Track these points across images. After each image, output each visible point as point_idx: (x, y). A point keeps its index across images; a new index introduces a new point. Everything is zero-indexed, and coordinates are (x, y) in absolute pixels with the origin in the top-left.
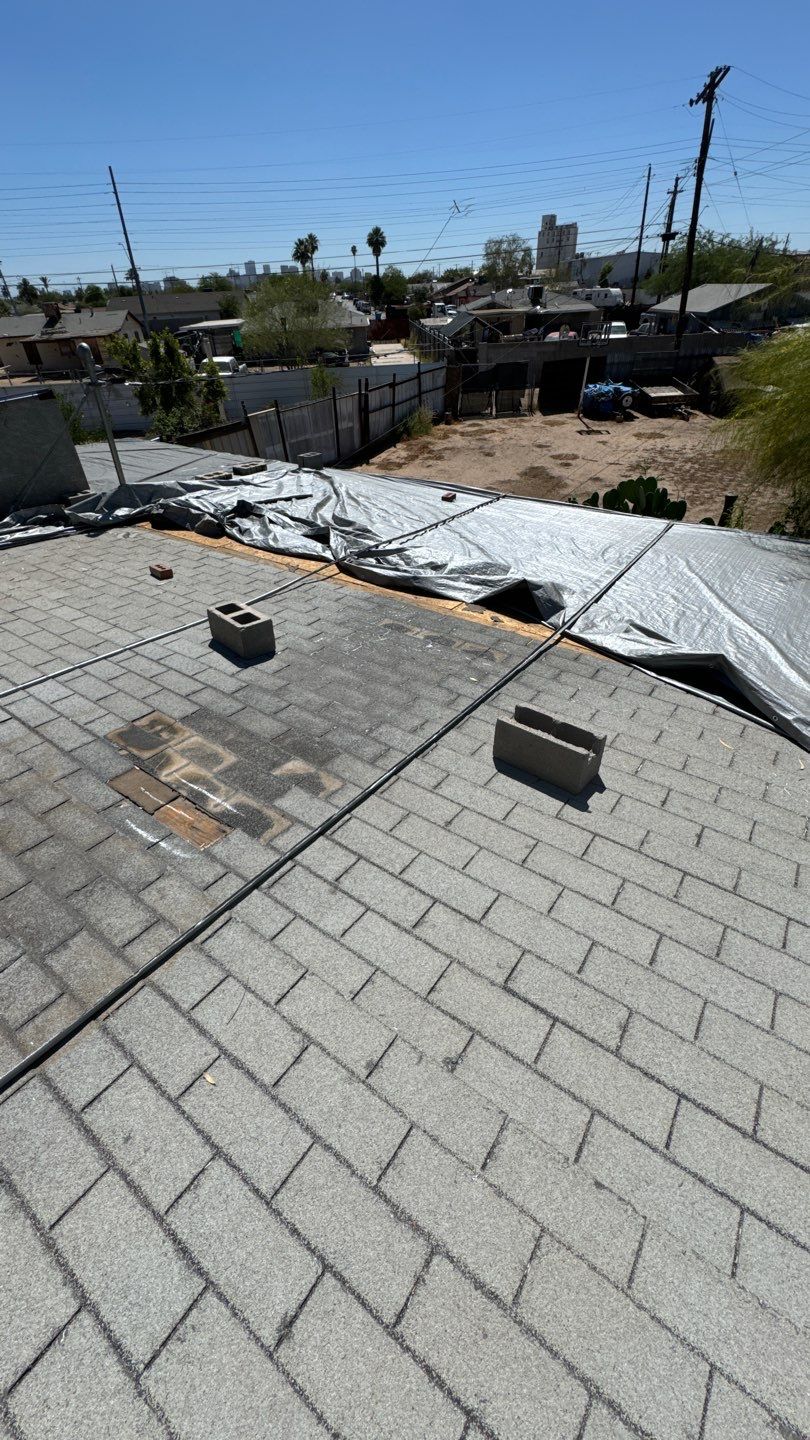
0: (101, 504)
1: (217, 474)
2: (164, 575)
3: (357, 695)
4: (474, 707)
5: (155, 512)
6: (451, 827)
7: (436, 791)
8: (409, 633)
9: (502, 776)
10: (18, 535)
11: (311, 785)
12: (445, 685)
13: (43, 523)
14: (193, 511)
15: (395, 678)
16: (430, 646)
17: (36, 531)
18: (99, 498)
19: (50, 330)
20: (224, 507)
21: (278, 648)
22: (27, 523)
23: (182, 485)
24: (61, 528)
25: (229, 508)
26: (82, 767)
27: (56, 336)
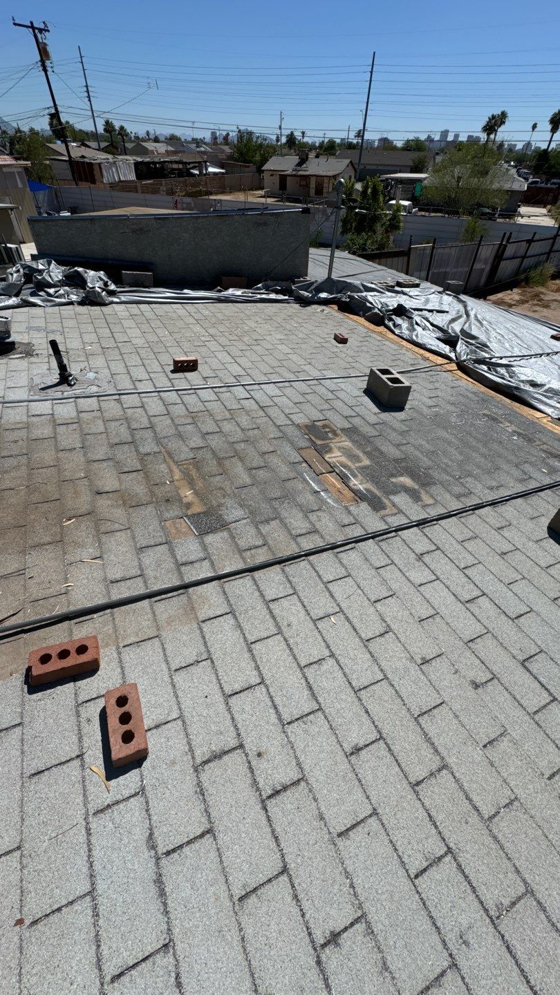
0: (313, 287)
1: (386, 283)
2: (342, 340)
3: (455, 452)
4: (541, 489)
5: (344, 300)
6: (505, 557)
7: (499, 531)
8: (501, 425)
9: (552, 541)
10: (264, 296)
11: (415, 496)
12: (521, 467)
13: (277, 292)
14: (368, 304)
15: (484, 450)
16: (515, 438)
17: (273, 296)
18: (313, 283)
19: (298, 168)
20: (388, 306)
21: (407, 407)
22: (268, 289)
23: (363, 286)
24: (287, 297)
25: (391, 308)
26: (284, 437)
27: (301, 173)
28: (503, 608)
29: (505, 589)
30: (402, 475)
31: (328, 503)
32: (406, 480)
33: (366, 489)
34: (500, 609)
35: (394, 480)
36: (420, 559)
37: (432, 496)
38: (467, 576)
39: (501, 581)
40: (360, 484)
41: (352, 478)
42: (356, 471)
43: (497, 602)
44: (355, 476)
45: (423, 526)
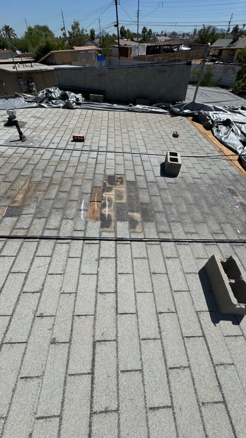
0: (183, 107)
5: (195, 114)
6: (153, 276)
7: (166, 259)
8: (235, 197)
11: (133, 224)
13: (163, 108)
18: (184, 104)
21: (179, 175)
22: (159, 107)
26: (93, 179)
28: (118, 305)
29: (132, 295)
30: (137, 212)
31: (80, 217)
32: (137, 216)
33: (109, 215)
34: (117, 304)
35: (130, 214)
36: (99, 260)
37: (143, 228)
38: (116, 278)
39: (135, 289)
40: (108, 211)
41: (107, 207)
42: (113, 204)
43: (118, 300)
44: (109, 206)
45: (120, 242)
